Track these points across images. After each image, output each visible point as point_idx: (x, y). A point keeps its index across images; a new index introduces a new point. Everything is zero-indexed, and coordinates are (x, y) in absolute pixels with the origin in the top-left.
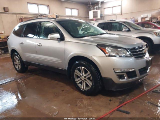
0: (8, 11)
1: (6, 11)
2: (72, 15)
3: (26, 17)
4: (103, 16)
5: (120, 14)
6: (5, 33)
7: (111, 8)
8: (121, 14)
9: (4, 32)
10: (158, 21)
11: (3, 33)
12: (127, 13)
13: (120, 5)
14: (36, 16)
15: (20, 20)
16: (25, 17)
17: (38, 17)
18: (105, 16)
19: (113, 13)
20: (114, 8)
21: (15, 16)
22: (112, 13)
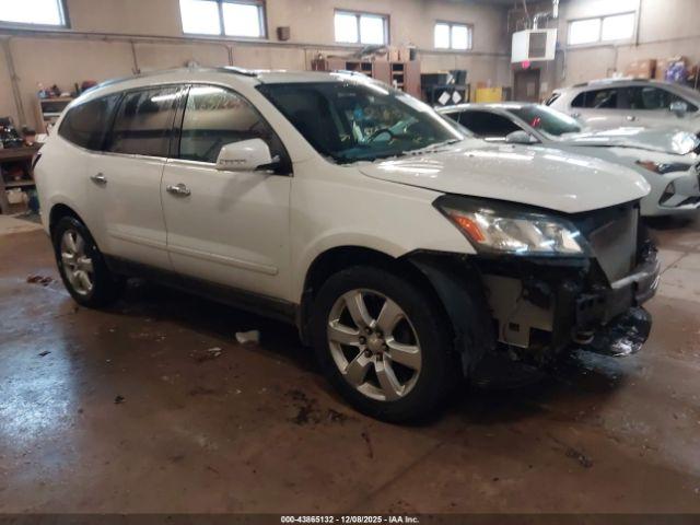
0: (287, 40)
1: (282, 37)
2: (450, 48)
3: (332, 57)
4: (563, 52)
5: (631, 45)
7: (599, 20)
8: (634, 41)
12: (660, 41)
13: (633, 12)
18: (568, 50)
19: (603, 39)
20: (606, 20)
22: (600, 40)
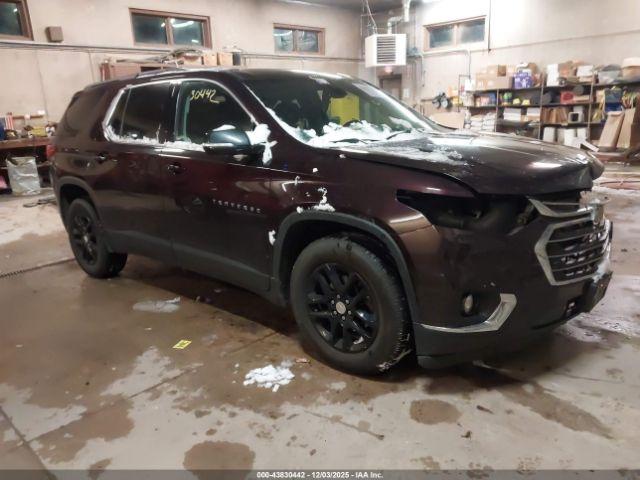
0: (60, 41)
1: (53, 38)
3: (123, 61)
4: (420, 57)
5: (483, 51)
6: (47, 115)
8: (487, 47)
9: (47, 112)
10: (621, 78)
11: (40, 117)
12: (510, 47)
13: (485, 17)
14: (159, 56)
15: (101, 70)
16: (118, 61)
17: (165, 59)
21: (83, 55)
22: (456, 46)
